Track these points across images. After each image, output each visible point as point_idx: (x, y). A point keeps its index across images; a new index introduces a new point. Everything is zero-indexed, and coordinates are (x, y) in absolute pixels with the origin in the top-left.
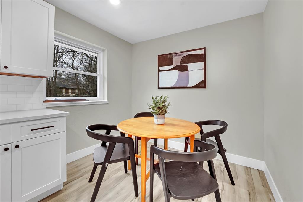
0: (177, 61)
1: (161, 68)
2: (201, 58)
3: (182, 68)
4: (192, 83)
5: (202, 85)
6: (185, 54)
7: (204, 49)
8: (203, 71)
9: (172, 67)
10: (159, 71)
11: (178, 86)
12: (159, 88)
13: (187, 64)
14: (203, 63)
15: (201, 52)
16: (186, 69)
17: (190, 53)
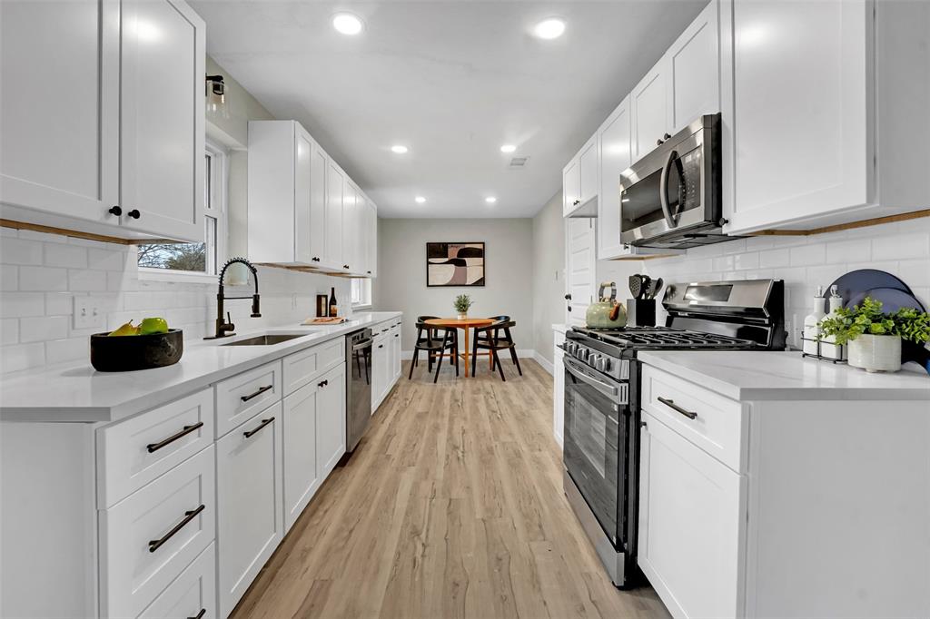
0: (453, 253)
1: (430, 260)
2: (479, 253)
3: (459, 263)
4: (471, 279)
5: (481, 283)
6: (462, 247)
7: (483, 243)
8: (482, 268)
9: (446, 260)
10: (428, 263)
11: (454, 283)
12: (428, 286)
13: (466, 259)
14: (482, 259)
15: (480, 246)
16: (463, 264)
17: (467, 246)
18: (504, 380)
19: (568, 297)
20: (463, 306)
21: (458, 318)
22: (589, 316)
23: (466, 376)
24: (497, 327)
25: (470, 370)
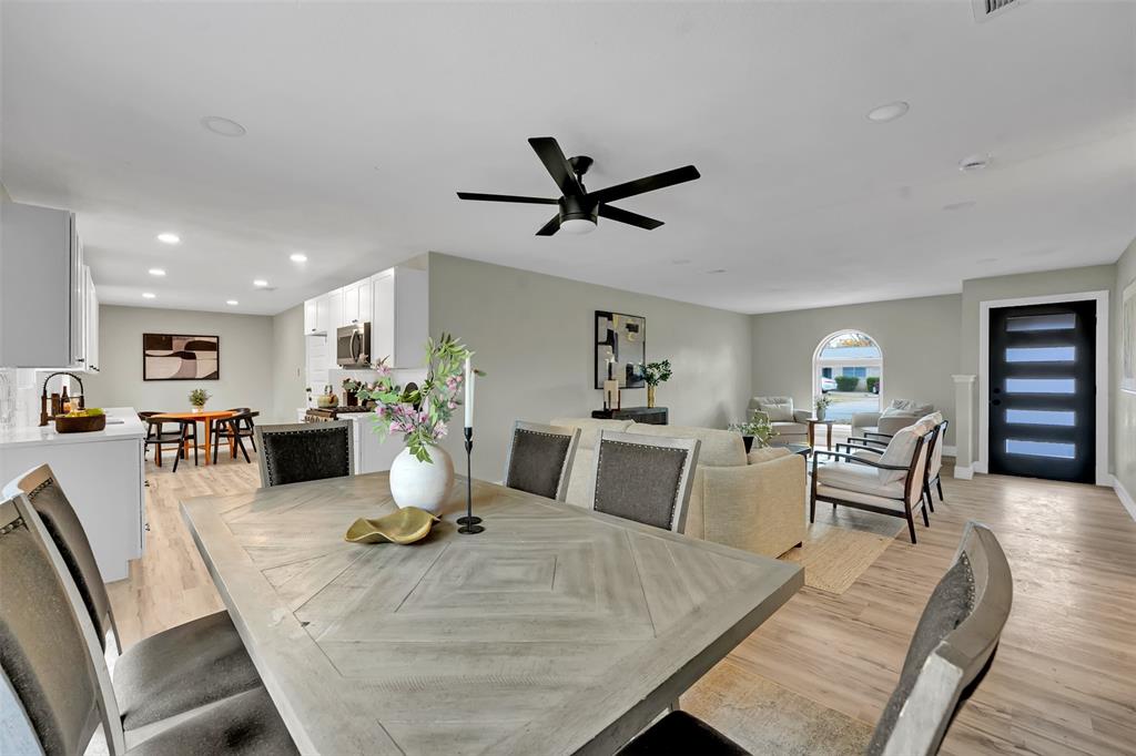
0: (179, 345)
1: (147, 352)
2: (213, 347)
3: (187, 356)
4: (202, 372)
5: (215, 376)
6: (191, 340)
7: (217, 337)
8: (215, 361)
9: (171, 352)
10: (145, 355)
11: (180, 377)
12: (145, 379)
13: (196, 352)
14: (215, 352)
15: (214, 340)
16: (192, 357)
17: (197, 339)
18: (249, 462)
19: (309, 390)
20: (199, 400)
21: (195, 411)
22: (319, 402)
23: (207, 464)
24: (238, 419)
25: (212, 459)
